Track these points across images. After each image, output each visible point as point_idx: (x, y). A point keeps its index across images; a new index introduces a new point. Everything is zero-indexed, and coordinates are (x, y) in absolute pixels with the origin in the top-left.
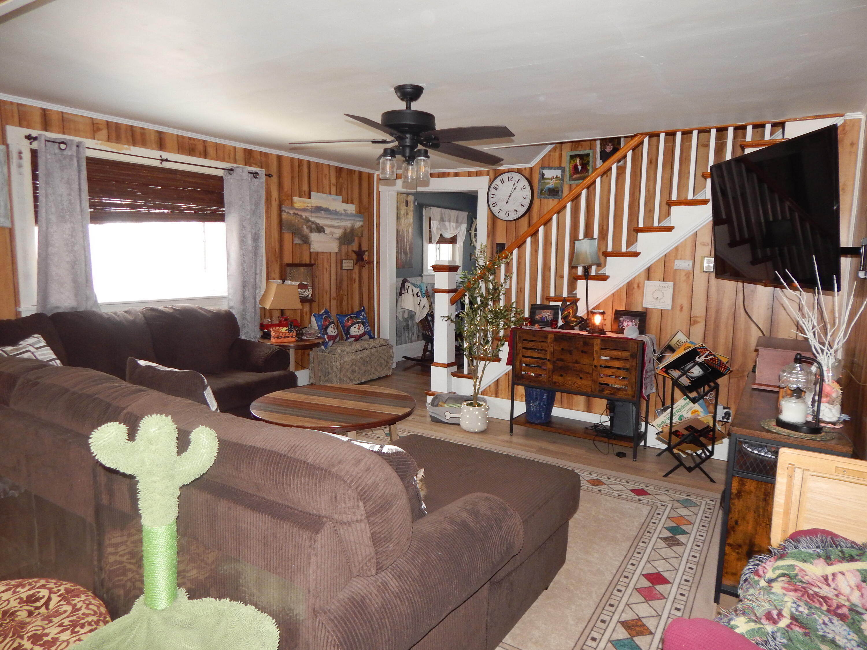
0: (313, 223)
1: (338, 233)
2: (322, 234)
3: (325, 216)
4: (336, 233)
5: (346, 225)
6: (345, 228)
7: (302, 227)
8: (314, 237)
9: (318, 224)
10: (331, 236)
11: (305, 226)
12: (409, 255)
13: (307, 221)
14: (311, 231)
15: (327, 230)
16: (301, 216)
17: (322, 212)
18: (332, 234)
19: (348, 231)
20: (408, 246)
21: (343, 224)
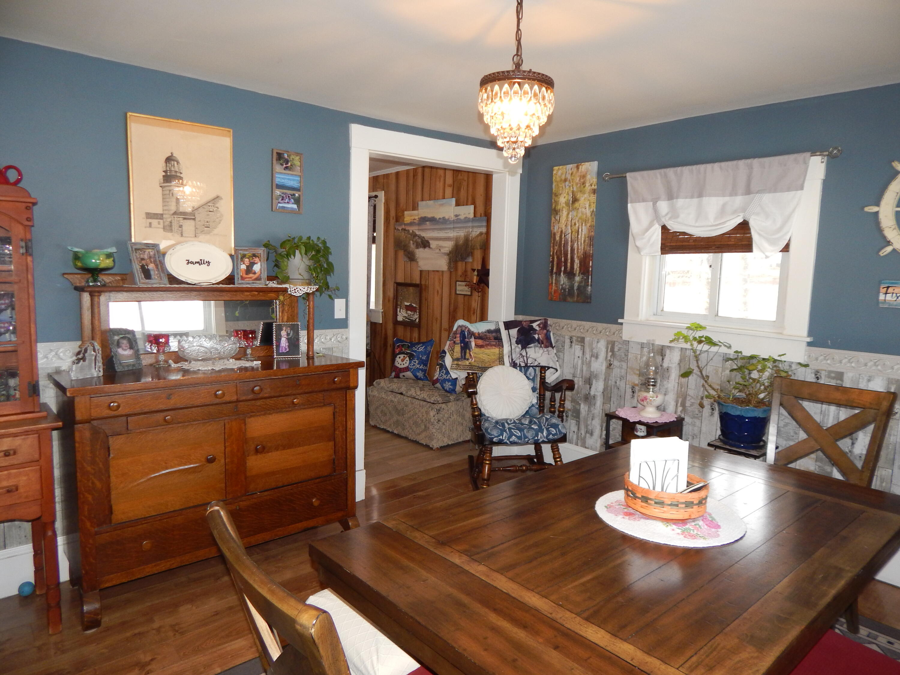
0: (420, 237)
1: (448, 246)
2: (427, 249)
3: (432, 227)
4: (445, 247)
5: (458, 234)
6: (457, 239)
7: (409, 243)
8: (420, 253)
9: (424, 237)
10: (437, 251)
11: (411, 242)
12: (577, 279)
13: (414, 235)
14: (417, 247)
15: (433, 244)
16: (409, 231)
17: (428, 223)
18: (439, 248)
19: (461, 242)
20: (577, 261)
21: (452, 234)
